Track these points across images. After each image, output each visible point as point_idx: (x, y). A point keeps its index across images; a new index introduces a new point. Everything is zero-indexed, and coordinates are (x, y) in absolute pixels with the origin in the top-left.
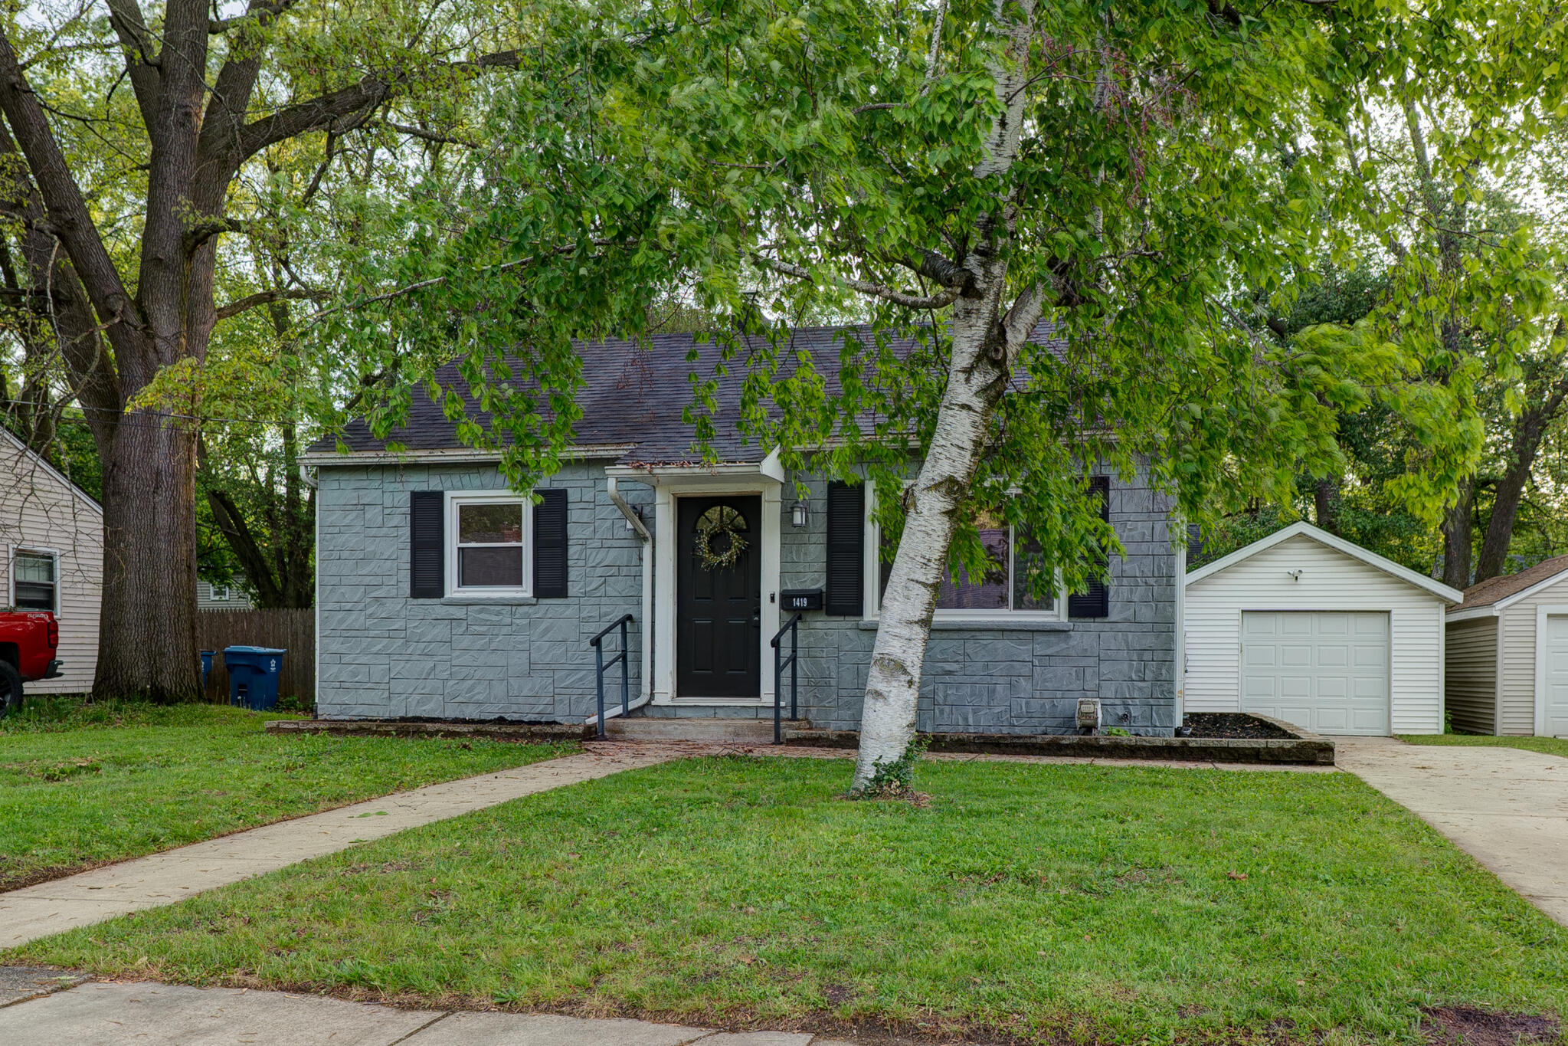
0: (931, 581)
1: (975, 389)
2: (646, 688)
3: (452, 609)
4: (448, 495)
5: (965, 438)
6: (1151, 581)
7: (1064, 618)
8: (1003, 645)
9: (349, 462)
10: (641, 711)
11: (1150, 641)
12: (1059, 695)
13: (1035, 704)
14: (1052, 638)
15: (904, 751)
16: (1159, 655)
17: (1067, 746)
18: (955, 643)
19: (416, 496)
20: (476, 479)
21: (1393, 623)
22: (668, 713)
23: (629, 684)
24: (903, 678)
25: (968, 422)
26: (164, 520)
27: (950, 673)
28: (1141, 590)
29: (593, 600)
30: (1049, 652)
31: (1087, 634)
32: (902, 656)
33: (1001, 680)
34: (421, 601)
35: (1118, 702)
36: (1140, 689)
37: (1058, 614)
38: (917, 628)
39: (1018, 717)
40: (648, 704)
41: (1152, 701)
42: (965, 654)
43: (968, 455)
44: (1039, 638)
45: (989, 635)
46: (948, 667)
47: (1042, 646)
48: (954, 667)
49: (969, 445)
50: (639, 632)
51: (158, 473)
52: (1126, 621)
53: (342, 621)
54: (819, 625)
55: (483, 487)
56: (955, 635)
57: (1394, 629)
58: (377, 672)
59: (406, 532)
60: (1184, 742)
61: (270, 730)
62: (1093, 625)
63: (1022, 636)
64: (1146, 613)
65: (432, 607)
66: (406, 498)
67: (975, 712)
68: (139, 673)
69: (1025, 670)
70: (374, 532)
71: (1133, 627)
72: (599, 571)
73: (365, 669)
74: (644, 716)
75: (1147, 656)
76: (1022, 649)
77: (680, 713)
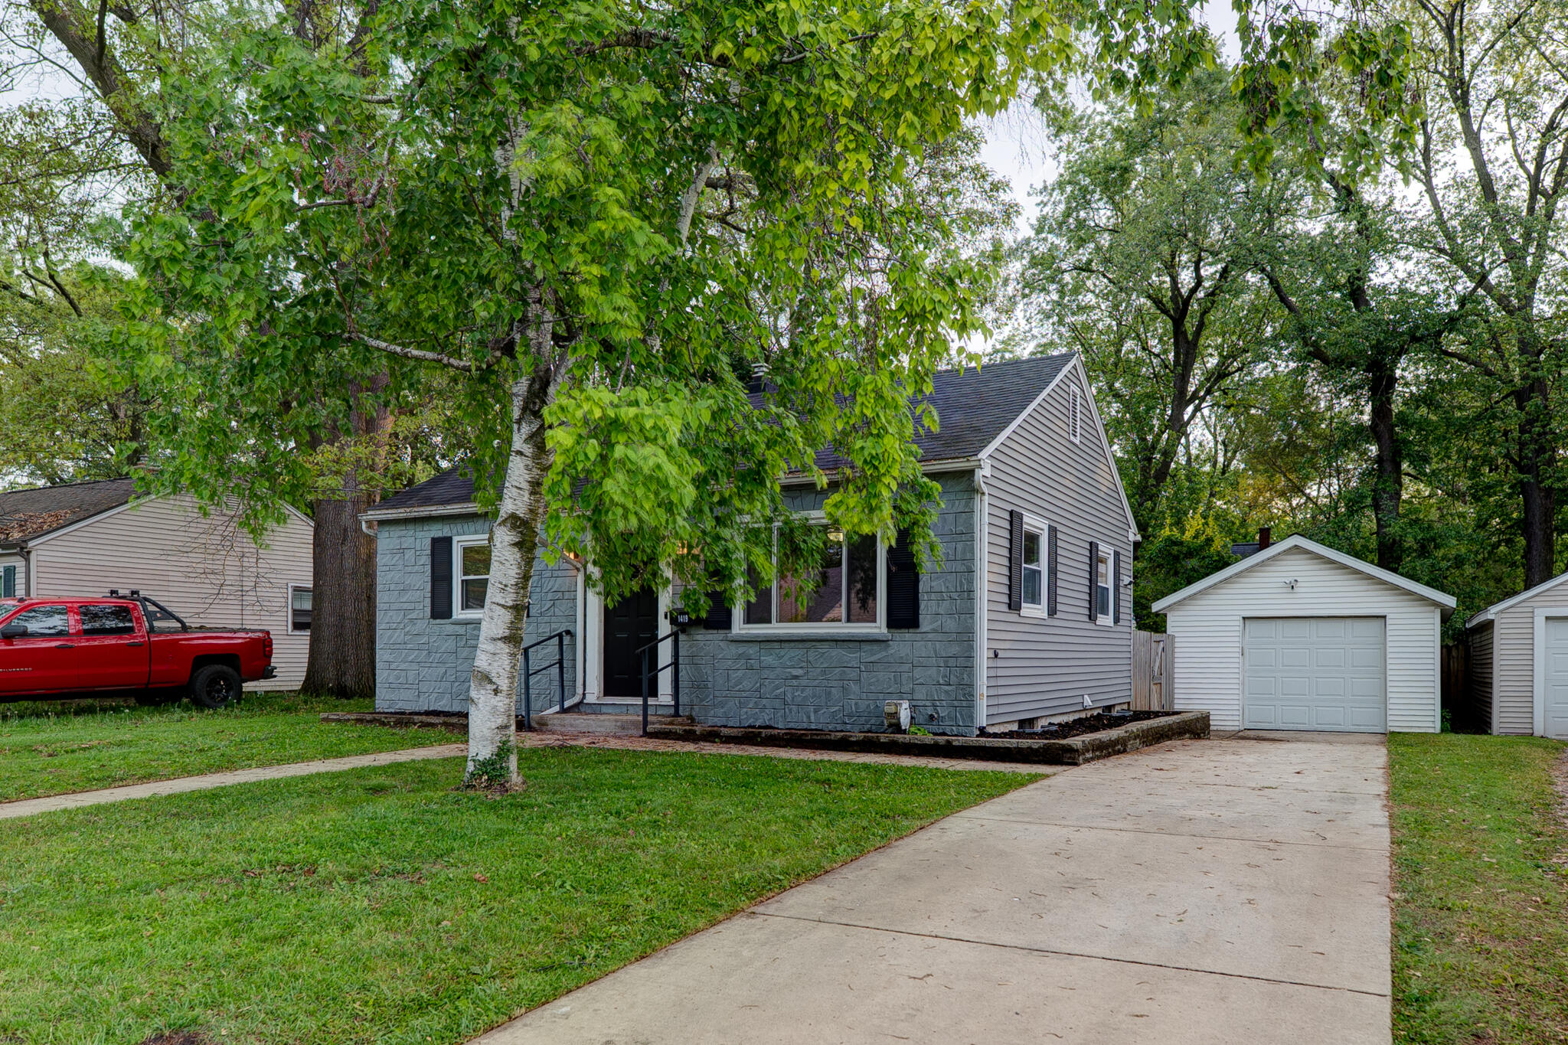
0: (510, 603)
1: (524, 436)
2: (580, 690)
3: (457, 628)
4: (455, 539)
5: (521, 480)
6: (955, 595)
7: (884, 630)
8: (836, 653)
9: (390, 517)
10: (576, 708)
11: (955, 649)
12: (881, 696)
13: (863, 705)
14: (875, 647)
15: (496, 750)
16: (961, 662)
17: (857, 743)
18: (797, 652)
19: (434, 541)
20: (472, 526)
21: (1388, 627)
22: (596, 709)
23: (564, 686)
24: (489, 687)
25: (521, 465)
26: (349, 563)
27: (796, 677)
28: (946, 604)
29: (546, 619)
30: (872, 659)
31: (904, 643)
32: (488, 668)
33: (834, 684)
34: (438, 621)
35: (928, 703)
36: (946, 692)
37: (878, 627)
38: (500, 644)
39: (850, 716)
40: (581, 702)
41: (956, 703)
42: (808, 662)
43: (526, 494)
44: (866, 647)
45: (826, 645)
46: (795, 672)
47: (867, 655)
48: (799, 672)
49: (525, 486)
50: (574, 645)
51: (345, 530)
52: (935, 631)
53: (390, 637)
54: (699, 637)
55: (476, 532)
56: (800, 645)
57: (1389, 633)
58: (411, 675)
59: (428, 568)
60: (948, 741)
61: (324, 719)
62: (907, 635)
63: (851, 645)
64: (951, 625)
65: (445, 626)
66: (428, 542)
67: (816, 712)
68: (330, 675)
69: (853, 674)
70: (409, 569)
71: (940, 637)
72: (550, 596)
73: (403, 674)
74: (579, 712)
75: (952, 662)
76: (851, 657)
77: (604, 709)
